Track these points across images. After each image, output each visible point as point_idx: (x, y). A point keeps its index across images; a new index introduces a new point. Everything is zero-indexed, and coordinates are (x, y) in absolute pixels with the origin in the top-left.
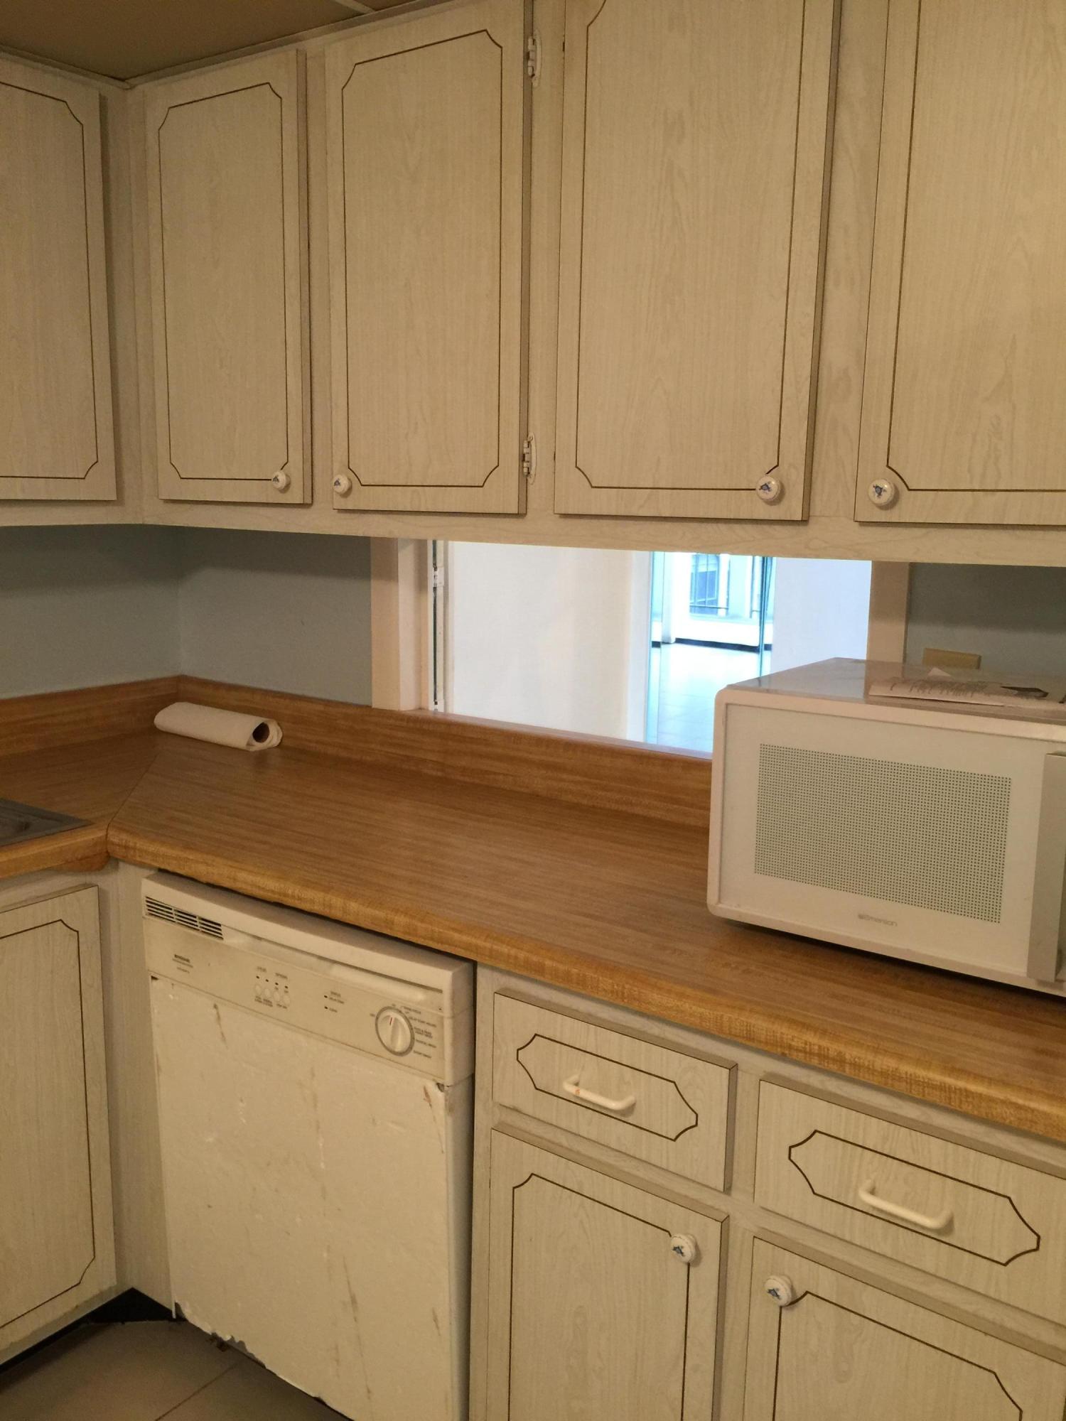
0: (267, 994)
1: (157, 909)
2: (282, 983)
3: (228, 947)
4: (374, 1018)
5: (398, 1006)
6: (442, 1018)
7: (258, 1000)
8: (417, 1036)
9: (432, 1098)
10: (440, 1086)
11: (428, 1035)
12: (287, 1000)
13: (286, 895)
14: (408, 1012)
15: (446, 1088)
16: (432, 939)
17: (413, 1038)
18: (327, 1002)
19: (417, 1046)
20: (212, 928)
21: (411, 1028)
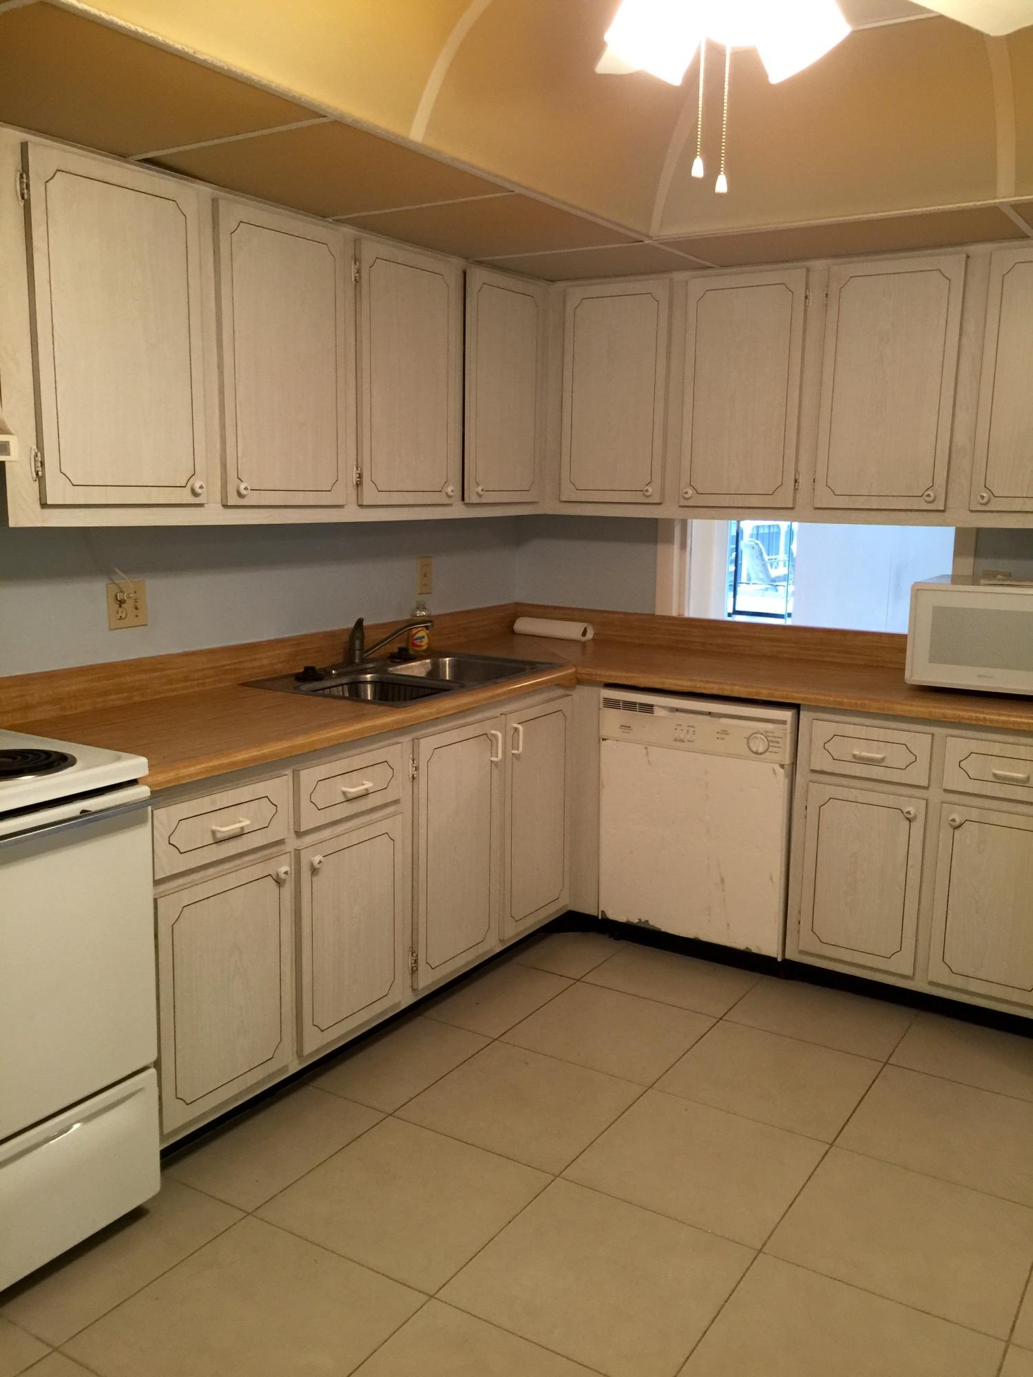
0: (682, 736)
1: (611, 704)
2: (691, 730)
3: (658, 717)
4: (746, 740)
5: (761, 731)
6: (786, 733)
7: (676, 740)
8: (771, 744)
9: (777, 772)
10: (782, 766)
11: (778, 742)
12: (694, 737)
13: (696, 687)
14: (766, 734)
15: (786, 766)
16: (783, 698)
17: (769, 745)
18: (719, 736)
19: (770, 749)
20: (648, 708)
21: (768, 740)
